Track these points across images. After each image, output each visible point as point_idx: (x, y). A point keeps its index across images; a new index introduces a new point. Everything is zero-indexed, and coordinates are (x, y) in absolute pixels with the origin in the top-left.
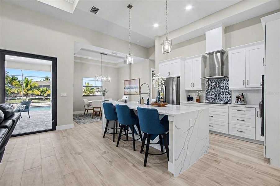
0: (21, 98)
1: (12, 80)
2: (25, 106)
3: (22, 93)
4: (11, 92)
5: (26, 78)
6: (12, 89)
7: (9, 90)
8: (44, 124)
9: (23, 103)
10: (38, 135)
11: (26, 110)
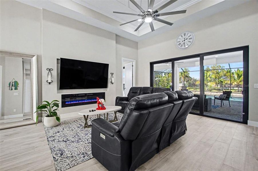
0: (234, 88)
1: (227, 73)
2: (226, 95)
3: (234, 84)
4: (225, 83)
5: (238, 69)
6: (226, 80)
7: (224, 81)
8: (240, 115)
9: (224, 93)
10: (226, 122)
11: (227, 99)
